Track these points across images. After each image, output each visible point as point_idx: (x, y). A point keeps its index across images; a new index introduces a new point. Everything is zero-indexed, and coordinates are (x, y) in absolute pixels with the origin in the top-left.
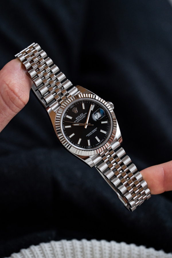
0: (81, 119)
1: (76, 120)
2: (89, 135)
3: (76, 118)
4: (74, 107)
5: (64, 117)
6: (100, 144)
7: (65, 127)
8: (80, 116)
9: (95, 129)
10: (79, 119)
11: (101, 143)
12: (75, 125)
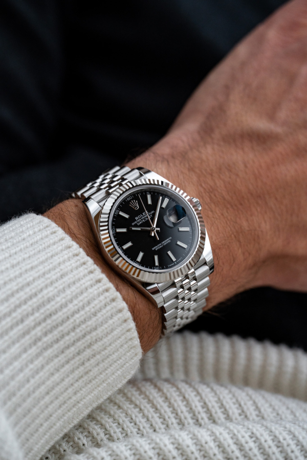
0: (143, 220)
1: (136, 220)
2: (156, 248)
3: (136, 218)
4: (133, 199)
5: (114, 214)
6: (175, 265)
7: (116, 231)
8: (142, 215)
9: (168, 240)
10: (140, 220)
11: (178, 263)
12: (133, 229)
